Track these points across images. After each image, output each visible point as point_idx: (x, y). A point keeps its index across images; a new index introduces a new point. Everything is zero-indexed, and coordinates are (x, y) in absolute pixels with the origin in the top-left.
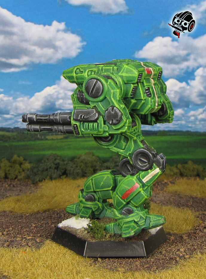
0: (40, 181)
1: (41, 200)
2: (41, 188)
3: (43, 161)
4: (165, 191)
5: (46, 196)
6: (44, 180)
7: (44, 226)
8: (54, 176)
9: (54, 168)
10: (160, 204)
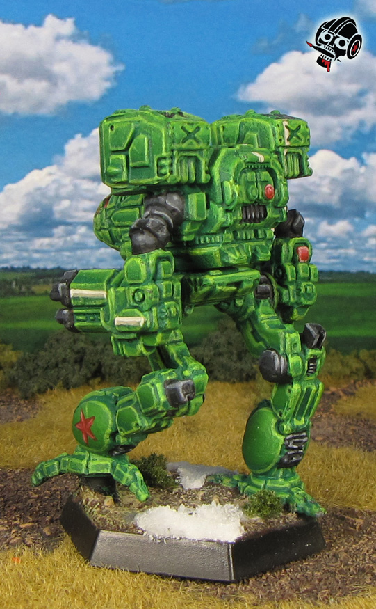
0: (42, 391)
1: (47, 437)
2: (45, 409)
3: (46, 344)
4: (335, 414)
5: (57, 427)
6: (49, 389)
7: (59, 497)
8: (74, 379)
9: (72, 361)
10: (325, 443)
